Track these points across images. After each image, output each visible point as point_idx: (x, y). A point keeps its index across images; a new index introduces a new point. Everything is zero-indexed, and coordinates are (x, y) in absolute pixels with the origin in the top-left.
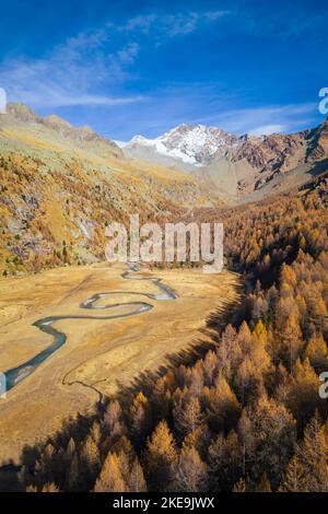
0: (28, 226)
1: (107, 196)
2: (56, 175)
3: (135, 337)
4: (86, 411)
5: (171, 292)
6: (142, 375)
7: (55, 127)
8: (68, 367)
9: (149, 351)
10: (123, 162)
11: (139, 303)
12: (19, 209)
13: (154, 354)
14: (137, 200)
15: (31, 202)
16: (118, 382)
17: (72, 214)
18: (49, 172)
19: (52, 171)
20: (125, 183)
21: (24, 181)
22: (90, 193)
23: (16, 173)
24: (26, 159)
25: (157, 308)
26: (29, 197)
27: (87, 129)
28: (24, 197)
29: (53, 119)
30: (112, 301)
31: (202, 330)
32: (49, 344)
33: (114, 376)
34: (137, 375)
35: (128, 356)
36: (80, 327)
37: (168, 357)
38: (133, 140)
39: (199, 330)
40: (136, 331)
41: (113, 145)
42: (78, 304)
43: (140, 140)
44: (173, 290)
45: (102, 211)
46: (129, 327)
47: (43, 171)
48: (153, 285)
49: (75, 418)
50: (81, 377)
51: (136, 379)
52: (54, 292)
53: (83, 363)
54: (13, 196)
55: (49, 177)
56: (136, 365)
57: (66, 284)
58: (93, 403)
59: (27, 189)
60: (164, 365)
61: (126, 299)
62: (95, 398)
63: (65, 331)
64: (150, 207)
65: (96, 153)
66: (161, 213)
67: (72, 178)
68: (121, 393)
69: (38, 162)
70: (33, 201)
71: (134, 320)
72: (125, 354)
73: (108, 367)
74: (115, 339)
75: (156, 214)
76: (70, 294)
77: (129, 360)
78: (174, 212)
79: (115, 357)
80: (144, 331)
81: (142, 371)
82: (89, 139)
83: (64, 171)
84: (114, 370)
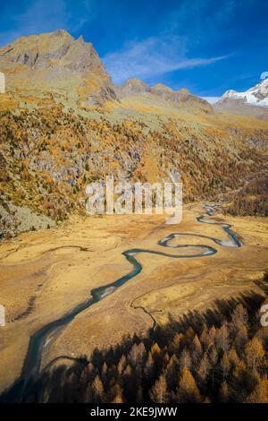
0: (132, 176)
1: (194, 149)
2: (155, 135)
3: (194, 278)
4: (141, 332)
5: (238, 240)
6: (190, 314)
7: (160, 94)
8: (138, 293)
9: (202, 293)
10: (212, 117)
11: (205, 246)
12: (126, 163)
13: (205, 297)
14: (220, 151)
15: (135, 157)
16: (169, 314)
17: (164, 166)
18: (150, 132)
19: (152, 131)
20: (211, 136)
21: (131, 141)
22: (179, 147)
23: (126, 135)
24: (134, 123)
25: (221, 254)
26: (133, 153)
27: (184, 91)
28: (130, 154)
29: (159, 87)
30: (183, 242)
31: (257, 282)
32: (129, 271)
33: (168, 309)
34: (186, 313)
35: (184, 294)
36: (154, 261)
37: (217, 302)
38: (225, 95)
39: (254, 281)
40: (196, 273)
41: (205, 102)
42: (157, 241)
43: (231, 94)
44: (240, 238)
45: (189, 162)
46: (191, 268)
47: (145, 132)
48: (222, 231)
49: (132, 337)
50: (144, 304)
51: (184, 316)
52: (143, 229)
53: (148, 293)
54: (122, 153)
55: (149, 136)
56: (188, 304)
57: (152, 223)
58: (147, 327)
59: (133, 147)
60: (211, 309)
61: (195, 241)
62: (150, 324)
63: (142, 263)
64: (232, 157)
65: (188, 111)
66: (242, 161)
67: (167, 136)
68: (170, 325)
69: (142, 125)
70: (137, 156)
71: (197, 262)
72: (181, 291)
73: (165, 300)
74: (177, 276)
75: (238, 163)
76: (153, 231)
77: (184, 297)
78: (256, 160)
79: (173, 293)
80: (204, 274)
81: (192, 311)
82: (185, 99)
83: (161, 130)
84: (170, 304)
